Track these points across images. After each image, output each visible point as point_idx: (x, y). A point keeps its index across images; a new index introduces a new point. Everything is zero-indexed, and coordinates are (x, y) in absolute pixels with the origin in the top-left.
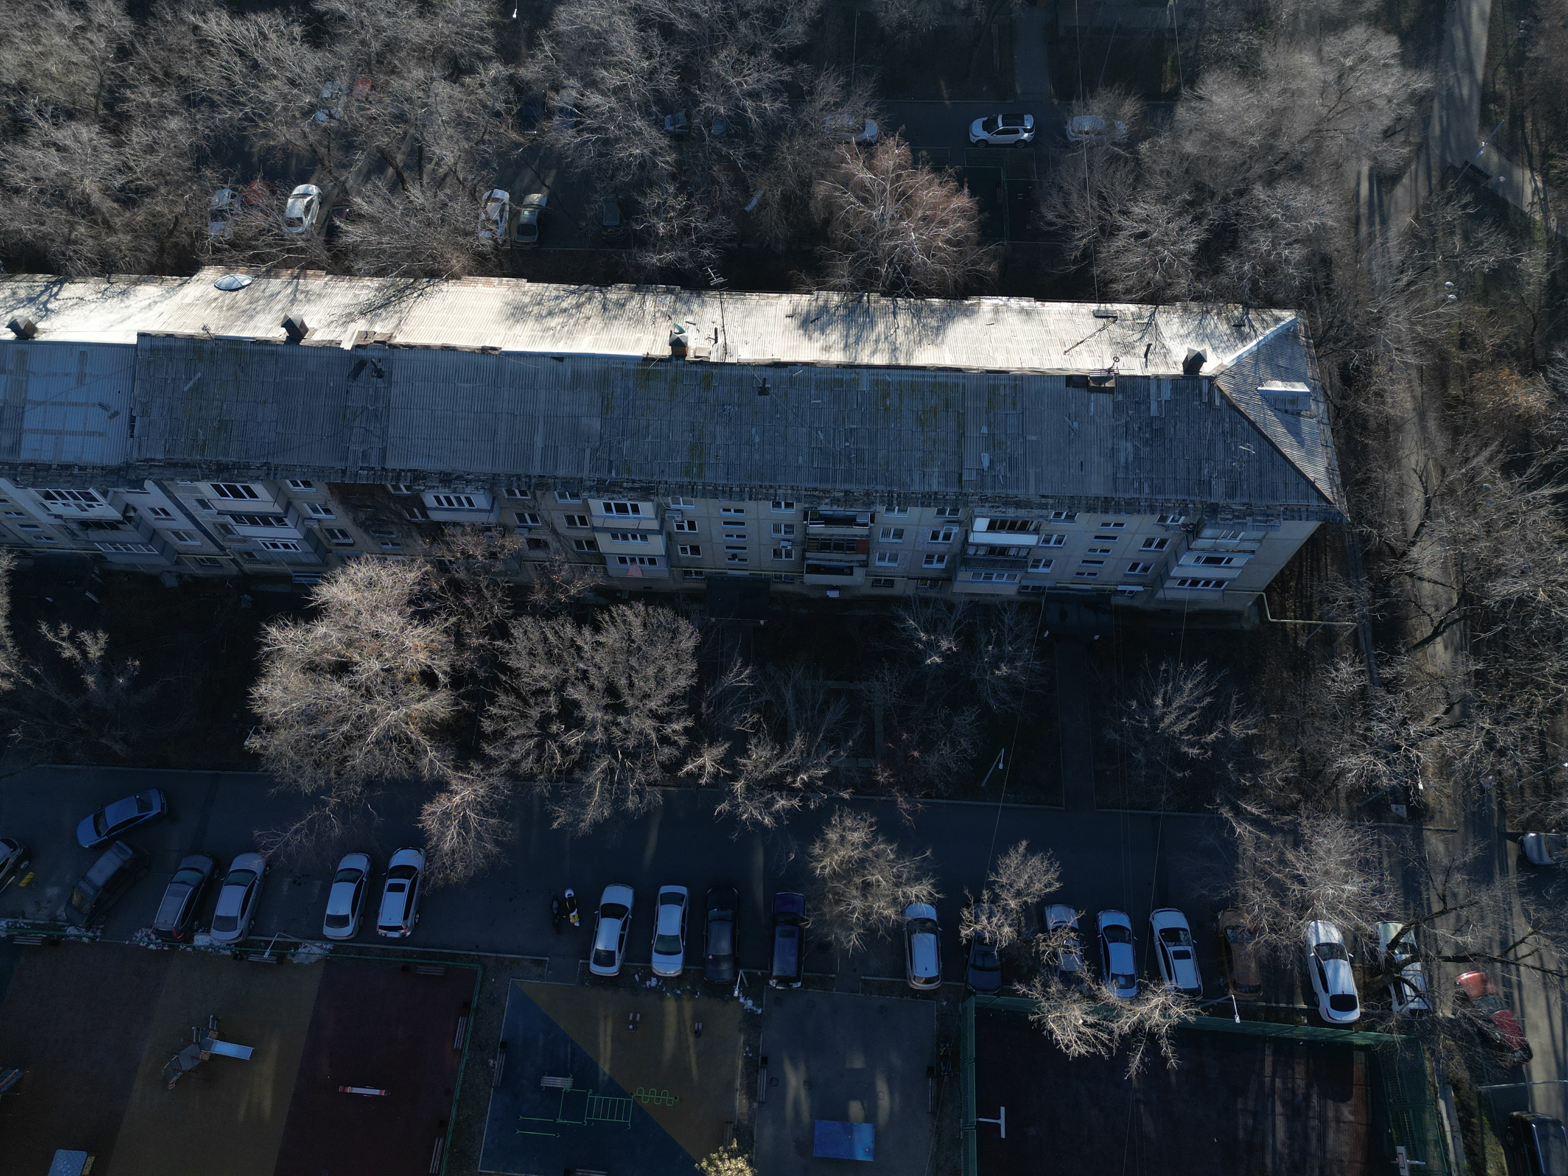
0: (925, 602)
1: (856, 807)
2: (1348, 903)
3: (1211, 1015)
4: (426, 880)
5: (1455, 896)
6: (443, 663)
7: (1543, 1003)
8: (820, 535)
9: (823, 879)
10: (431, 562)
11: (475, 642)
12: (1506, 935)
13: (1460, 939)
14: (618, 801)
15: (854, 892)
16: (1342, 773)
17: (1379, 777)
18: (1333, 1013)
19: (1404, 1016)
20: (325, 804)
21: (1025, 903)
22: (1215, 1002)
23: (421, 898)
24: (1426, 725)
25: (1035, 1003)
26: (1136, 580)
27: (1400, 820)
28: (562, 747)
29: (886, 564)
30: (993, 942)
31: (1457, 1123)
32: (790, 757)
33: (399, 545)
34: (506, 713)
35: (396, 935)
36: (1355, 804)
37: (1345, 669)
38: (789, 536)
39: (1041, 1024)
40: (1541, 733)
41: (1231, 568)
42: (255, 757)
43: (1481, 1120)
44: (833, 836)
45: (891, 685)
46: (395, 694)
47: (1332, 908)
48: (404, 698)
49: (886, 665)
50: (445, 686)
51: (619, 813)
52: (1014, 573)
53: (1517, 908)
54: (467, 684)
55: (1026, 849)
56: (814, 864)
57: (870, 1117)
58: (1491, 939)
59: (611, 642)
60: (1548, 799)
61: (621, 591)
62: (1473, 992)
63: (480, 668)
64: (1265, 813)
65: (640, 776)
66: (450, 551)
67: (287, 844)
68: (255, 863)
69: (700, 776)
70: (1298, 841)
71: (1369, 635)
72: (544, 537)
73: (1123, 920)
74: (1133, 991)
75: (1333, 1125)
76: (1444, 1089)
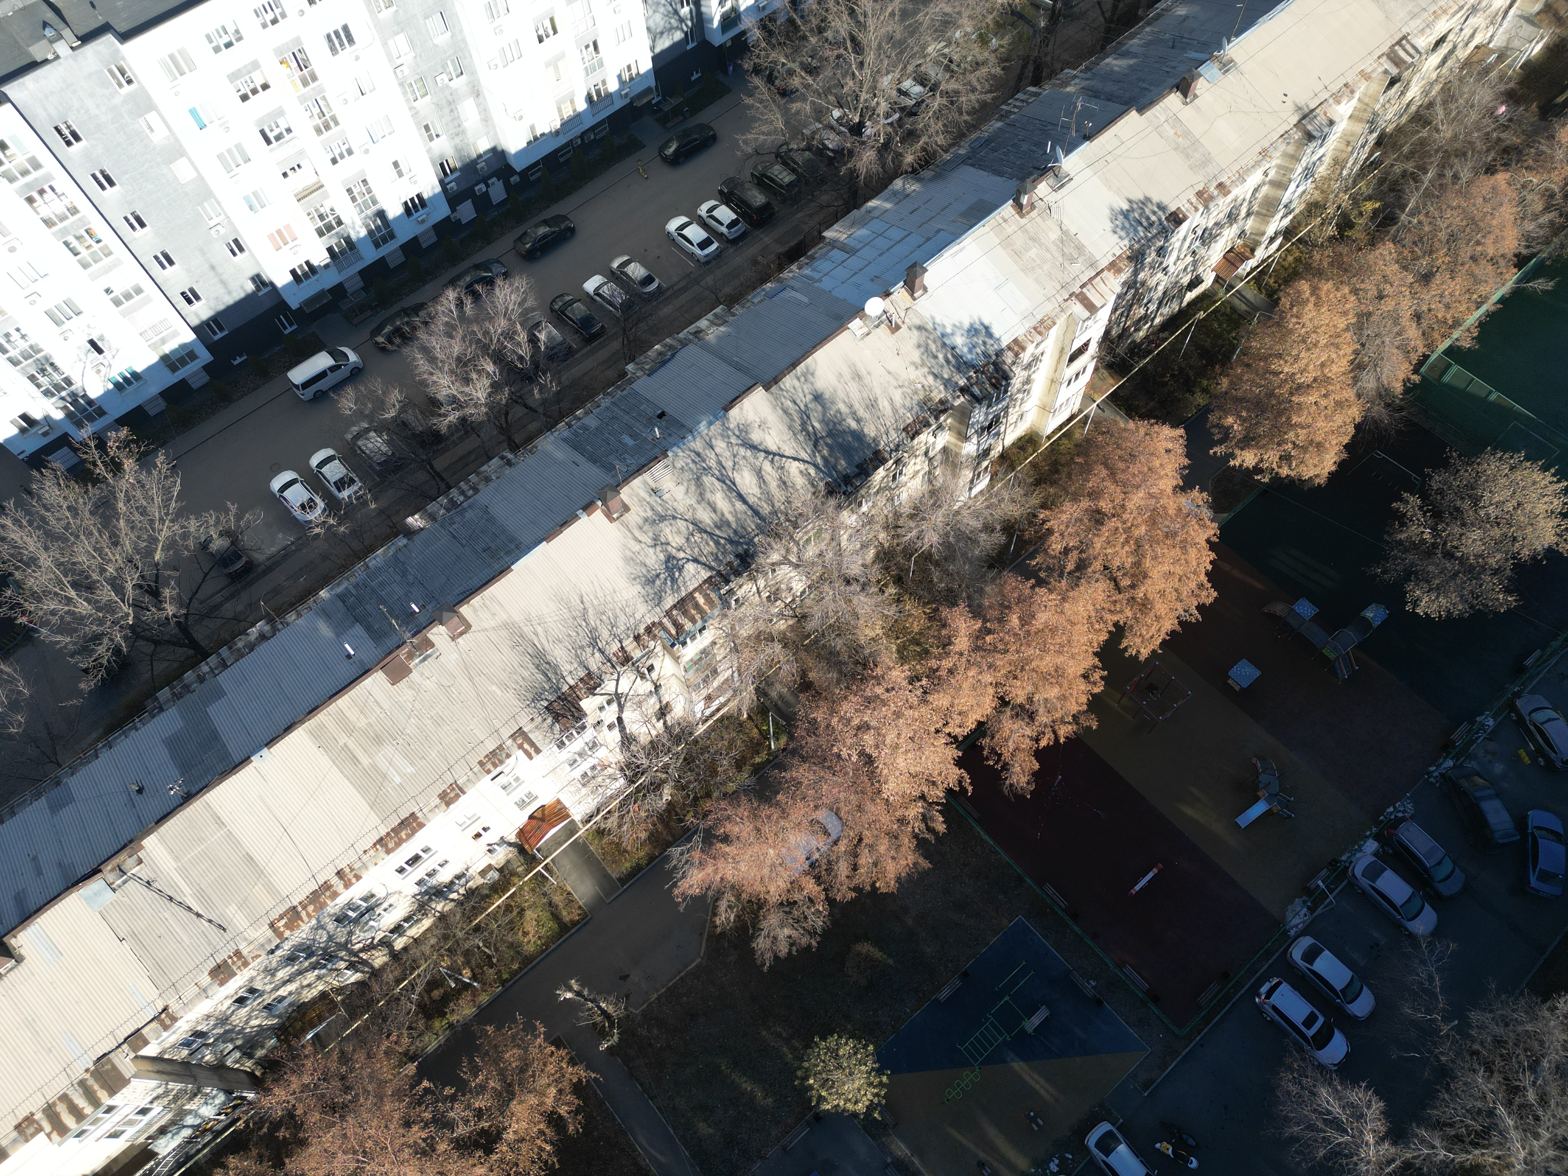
23: (1284, 1033)
35: (1264, 989)
68: (1420, 926)
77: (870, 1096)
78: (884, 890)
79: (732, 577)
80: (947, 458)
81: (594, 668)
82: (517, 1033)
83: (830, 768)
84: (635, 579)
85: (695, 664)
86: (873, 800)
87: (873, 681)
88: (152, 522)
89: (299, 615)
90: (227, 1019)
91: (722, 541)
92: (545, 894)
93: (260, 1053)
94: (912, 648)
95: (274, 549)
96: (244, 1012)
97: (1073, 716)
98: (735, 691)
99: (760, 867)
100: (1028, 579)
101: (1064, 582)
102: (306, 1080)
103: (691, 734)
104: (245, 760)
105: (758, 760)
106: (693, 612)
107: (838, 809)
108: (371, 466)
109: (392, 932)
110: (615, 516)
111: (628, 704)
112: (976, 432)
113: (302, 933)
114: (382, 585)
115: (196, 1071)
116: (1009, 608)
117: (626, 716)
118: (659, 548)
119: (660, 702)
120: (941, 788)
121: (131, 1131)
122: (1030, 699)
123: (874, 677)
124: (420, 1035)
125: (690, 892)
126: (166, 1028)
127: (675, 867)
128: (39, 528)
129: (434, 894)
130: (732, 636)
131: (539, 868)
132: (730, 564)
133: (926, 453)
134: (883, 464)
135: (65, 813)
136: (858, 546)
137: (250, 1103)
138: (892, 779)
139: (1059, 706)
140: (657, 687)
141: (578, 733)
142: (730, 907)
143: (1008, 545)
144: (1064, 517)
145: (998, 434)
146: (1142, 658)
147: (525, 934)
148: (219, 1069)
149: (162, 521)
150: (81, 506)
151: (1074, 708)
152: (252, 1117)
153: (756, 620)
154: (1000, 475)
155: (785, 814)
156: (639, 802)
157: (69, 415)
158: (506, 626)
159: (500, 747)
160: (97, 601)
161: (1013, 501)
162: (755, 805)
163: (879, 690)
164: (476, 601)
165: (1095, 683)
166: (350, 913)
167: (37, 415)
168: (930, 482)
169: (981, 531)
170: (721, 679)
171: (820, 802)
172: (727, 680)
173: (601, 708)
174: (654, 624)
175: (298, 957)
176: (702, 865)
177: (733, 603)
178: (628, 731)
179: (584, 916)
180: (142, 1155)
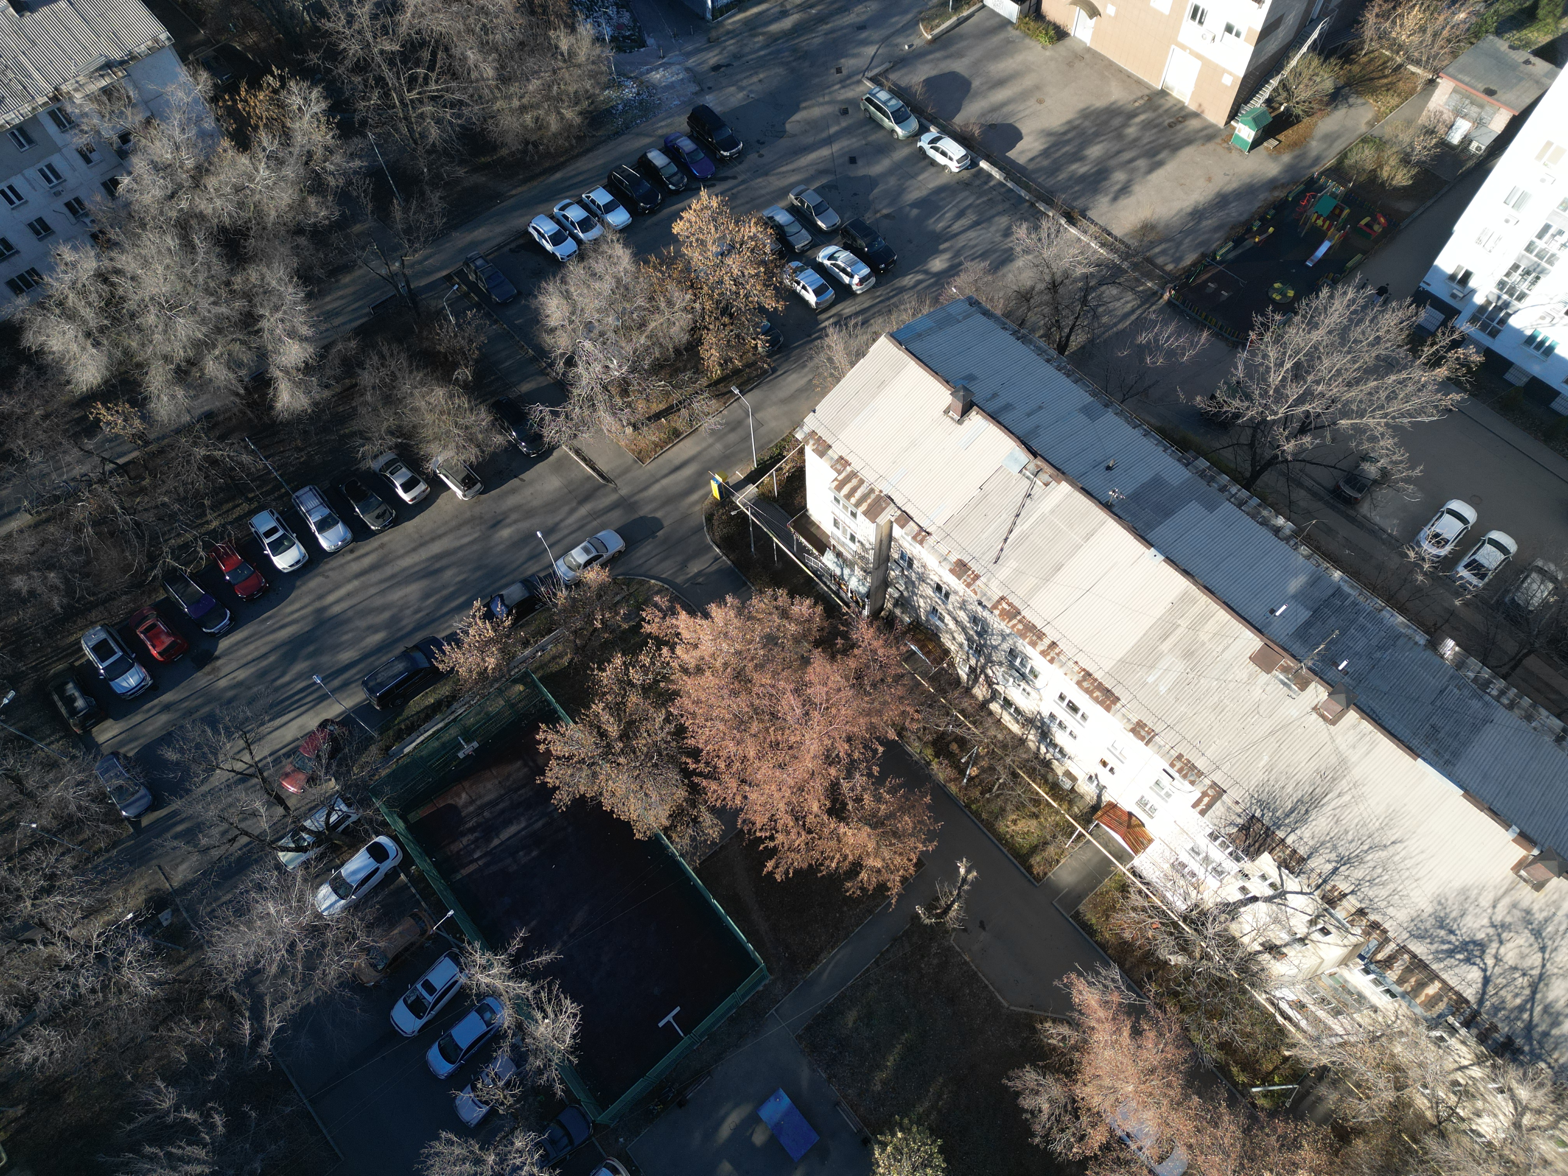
2: (287, 901)
3: (462, 933)
5: (224, 833)
7: (277, 734)
12: (235, 783)
13: (263, 810)
16: (154, 983)
17: (142, 952)
18: (392, 854)
19: (358, 809)
22: (450, 938)
24: (59, 950)
25: (561, 1067)
27: (176, 911)
31: (414, 735)
36: (183, 953)
39: (574, 1050)
40: (10, 859)
43: (400, 723)
47: (301, 910)
53: (205, 788)
57: (753, 1119)
58: (246, 790)
60: (80, 821)
62: (302, 777)
64: (243, 1016)
70: (252, 975)
73: (434, 1055)
74: (489, 1001)
75: (478, 803)
76: (394, 755)
81: (1312, 864)
82: (925, 825)
83: (1243, 1166)
84: (1440, 903)
85: (1343, 987)
88: (1382, 407)
89: (1308, 557)
90: (923, 581)
91: (1526, 1016)
92: (1054, 837)
93: (898, 612)
95: (1377, 519)
96: (929, 592)
98: (1318, 1039)
99: (1111, 1075)
102: (880, 652)
103: (1253, 985)
104: (1149, 544)
105: (1235, 1070)
106: (1413, 981)
108: (1507, 591)
109: (1005, 699)
110: (1522, 873)
111: (1274, 907)
113: (997, 623)
114: (1362, 628)
115: (883, 568)
117: (1261, 906)
118: (1491, 931)
119: (1285, 945)
121: (838, 533)
124: (919, 738)
125: (1075, 992)
126: (914, 538)
127: (1098, 973)
128: (1350, 320)
129: (1043, 731)
130: (1389, 1034)
131: (1080, 829)
132: (1494, 1028)
135: (1082, 419)
137: (860, 612)
140: (1302, 941)
141: (1231, 854)
142: (1064, 1039)
147: (1015, 822)
148: (885, 583)
149: (1385, 416)
150: (1383, 346)
152: (851, 616)
153: (1420, 1065)
155: (1176, 1105)
156: (1163, 928)
157: (1482, 309)
158: (1343, 761)
159: (1200, 774)
160: (1284, 387)
162: (1182, 1068)
164: (1366, 726)
167: (1472, 283)
170: (1331, 1021)
171: (1197, 1152)
172: (1330, 1029)
173: (1264, 877)
174: (1385, 931)
175: (977, 625)
176: (1105, 1004)
177: (1437, 1033)
178: (1242, 910)
179: (1038, 879)
180: (822, 545)
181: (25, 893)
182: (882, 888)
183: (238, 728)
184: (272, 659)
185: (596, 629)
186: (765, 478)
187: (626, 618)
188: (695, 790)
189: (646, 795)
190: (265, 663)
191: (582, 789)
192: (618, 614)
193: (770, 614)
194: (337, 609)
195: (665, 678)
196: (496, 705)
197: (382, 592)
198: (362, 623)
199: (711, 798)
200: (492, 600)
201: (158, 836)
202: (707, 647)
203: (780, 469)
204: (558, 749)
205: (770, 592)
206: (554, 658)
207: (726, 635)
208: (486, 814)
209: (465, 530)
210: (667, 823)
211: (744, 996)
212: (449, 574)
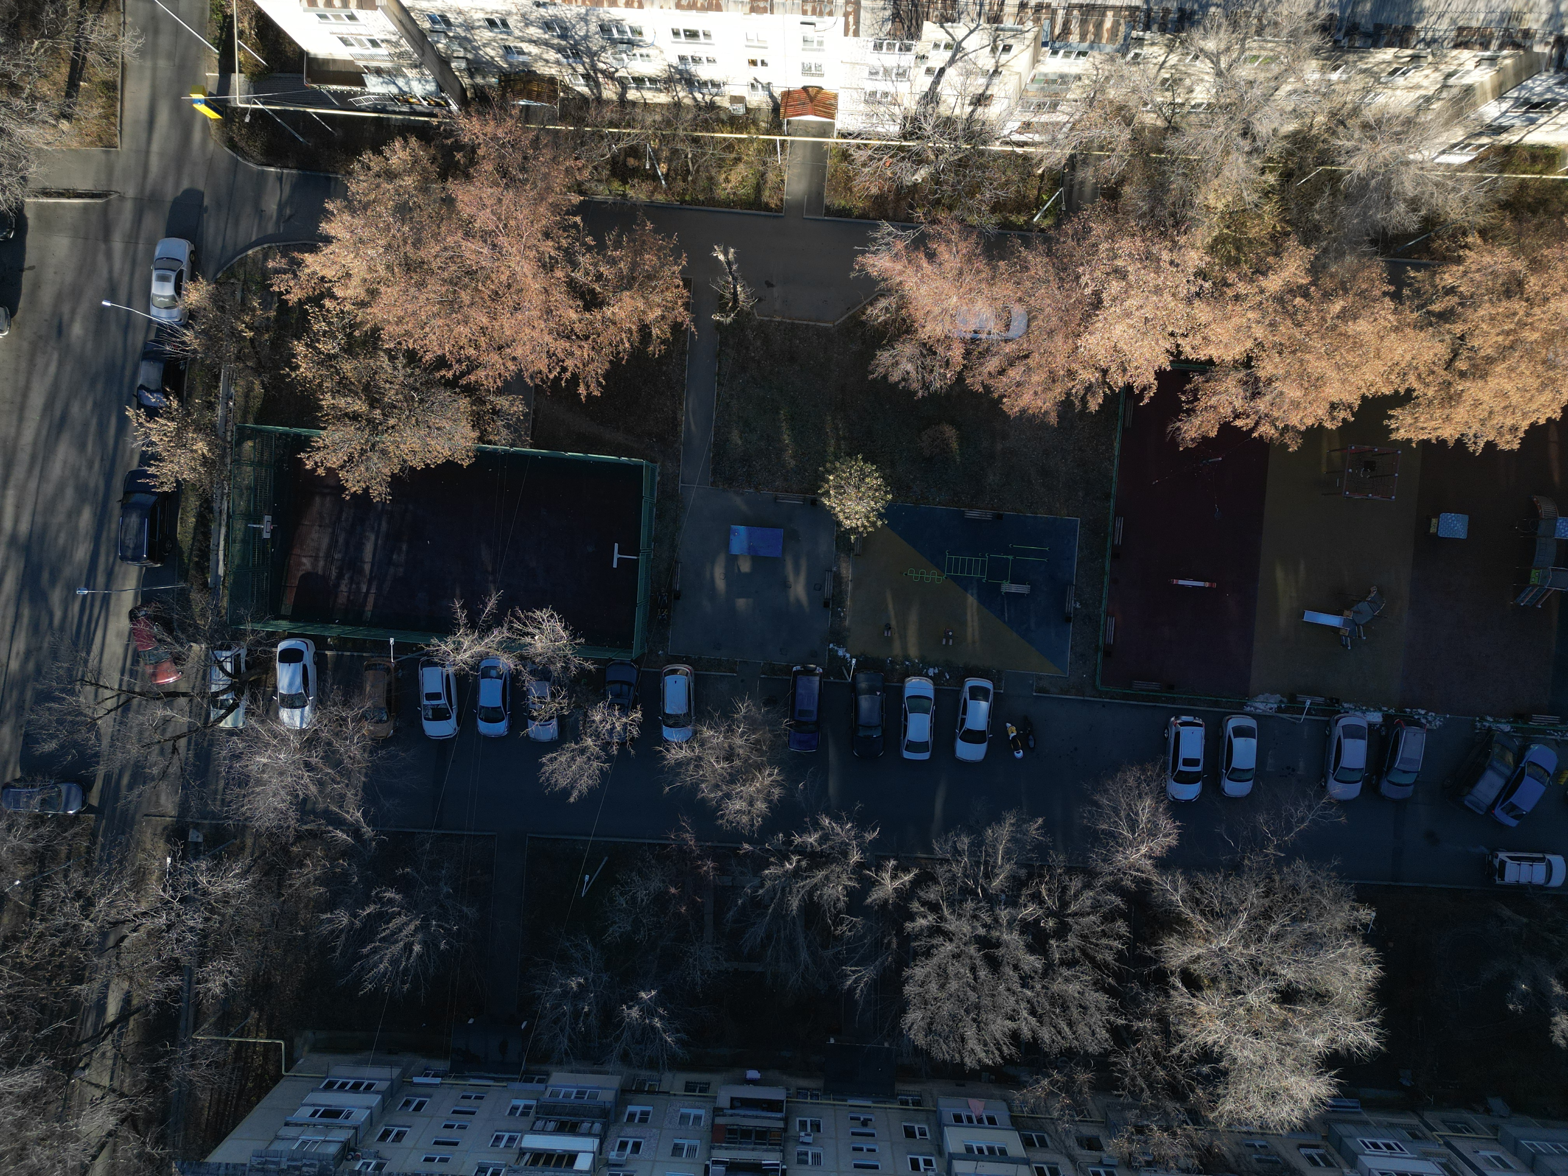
0: (653, 1064)
1: (737, 835)
2: (267, 745)
3: (416, 645)
4: (1164, 769)
5: (162, 752)
6: (1179, 1000)
7: (106, 657)
8: (766, 1150)
9: (772, 763)
10: (1209, 1122)
11: (1147, 1024)
12: (123, 716)
13: (169, 713)
14: (977, 845)
15: (741, 751)
16: (243, 875)
17: (208, 869)
18: (303, 647)
19: (238, 645)
20: (1278, 847)
21: (576, 743)
22: (410, 655)
23: (1165, 752)
24: (148, 924)
25: (576, 653)
26: (421, 1090)
27: (197, 826)
28: (1042, 903)
29: (693, 1112)
30: (611, 706)
31: (212, 557)
32: (803, 887)
33: (1248, 1145)
34: (1105, 941)
35: (1184, 718)
36: (238, 841)
37: (216, 987)
38: (803, 1148)
39: (574, 635)
40: (32, 916)
41: (314, 1105)
42: (1362, 897)
43: (189, 560)
44: (761, 806)
45: (694, 966)
46: (1226, 965)
47: (284, 741)
48: (1216, 960)
49: (699, 989)
50: (1172, 973)
51: (976, 831)
52: (552, 1099)
53: (106, 742)
54: (1149, 975)
55: (570, 794)
56: (779, 778)
57: (732, 560)
58: (138, 712)
59: (999, 1021)
60: (46, 848)
61: (991, 1081)
62: (167, 665)
63: (1137, 993)
64: (329, 832)
65: (958, 870)
66: (1188, 1137)
67: (1310, 808)
68: (1337, 790)
69: (895, 868)
70: (303, 806)
71: (182, 1024)
72: (1084, 1152)
73: (484, 728)
74: (484, 664)
75: (321, 554)
76: (216, 584)
77: (859, 523)
78: (1005, 408)
79: (1155, 27)
80: (1461, 100)
82: (665, 248)
83: (1062, 279)
85: (1047, 82)
86: (1067, 337)
87: (1169, 244)
90: (473, 28)
92: (765, 163)
93: (479, 80)
94: (1230, 247)
96: (487, 34)
97: (1286, 426)
98: (1054, 140)
100: (1390, 283)
101: (1416, 315)
102: (500, 133)
103: (985, 143)
105: (1013, 218)
106: (1091, 28)
107: (1035, 317)
109: (634, 79)
111: (960, 64)
112: (1517, 99)
113: (569, 11)
115: (428, 49)
116: (1346, 291)
117: (950, 72)
119: (987, 88)
120: (1125, 379)
121: (356, 50)
122: (1270, 381)
123: (1173, 241)
124: (598, 181)
125: (870, 270)
127: (876, 239)
129: (686, 80)
130: (1099, 87)
131: (778, 138)
132: (1167, 11)
133: (1449, 75)
134: (1401, 47)
136: (1290, 108)
137: (450, 112)
138: (1098, 335)
139: (1285, 408)
140: (996, 72)
141: (900, 49)
142: (887, 309)
143: (1409, 236)
144: (1487, 259)
145: (1532, 121)
146: (1394, 436)
147: (727, 180)
148: (443, 62)
151: (1294, 420)
152: (445, 123)
153: (1134, 91)
154: (1484, 165)
155: (991, 281)
156: (895, 160)
161: (1465, 200)
162: (978, 251)
163: (1165, 256)
165: (1333, 418)
166: (615, 31)
168: (1418, 109)
169: (1405, 200)
170: (1054, 118)
171: (1027, 299)
172: (1057, 123)
173: (936, 46)
174: (1049, 6)
175: (553, 29)
176: (896, 257)
177: (1132, 54)
178: (939, 89)
179: (779, 209)
180: (355, 77)
181: (76, 921)
182: (676, 327)
183: (72, 681)
184: (26, 612)
185: (252, 340)
186: (238, 56)
187: (265, 306)
188: (470, 390)
189: (438, 429)
190: (25, 620)
191: (387, 471)
192: (254, 309)
193: (378, 186)
194: (24, 527)
195: (353, 326)
196: (248, 475)
197: (42, 478)
198: (60, 517)
199: (489, 384)
200: (139, 397)
201: (116, 799)
202: (358, 268)
203: (241, 33)
204: (334, 461)
205: (356, 166)
206: (247, 396)
207: (361, 241)
208: (337, 556)
209: (40, 361)
210: (477, 434)
211: (652, 495)
212: (75, 409)
